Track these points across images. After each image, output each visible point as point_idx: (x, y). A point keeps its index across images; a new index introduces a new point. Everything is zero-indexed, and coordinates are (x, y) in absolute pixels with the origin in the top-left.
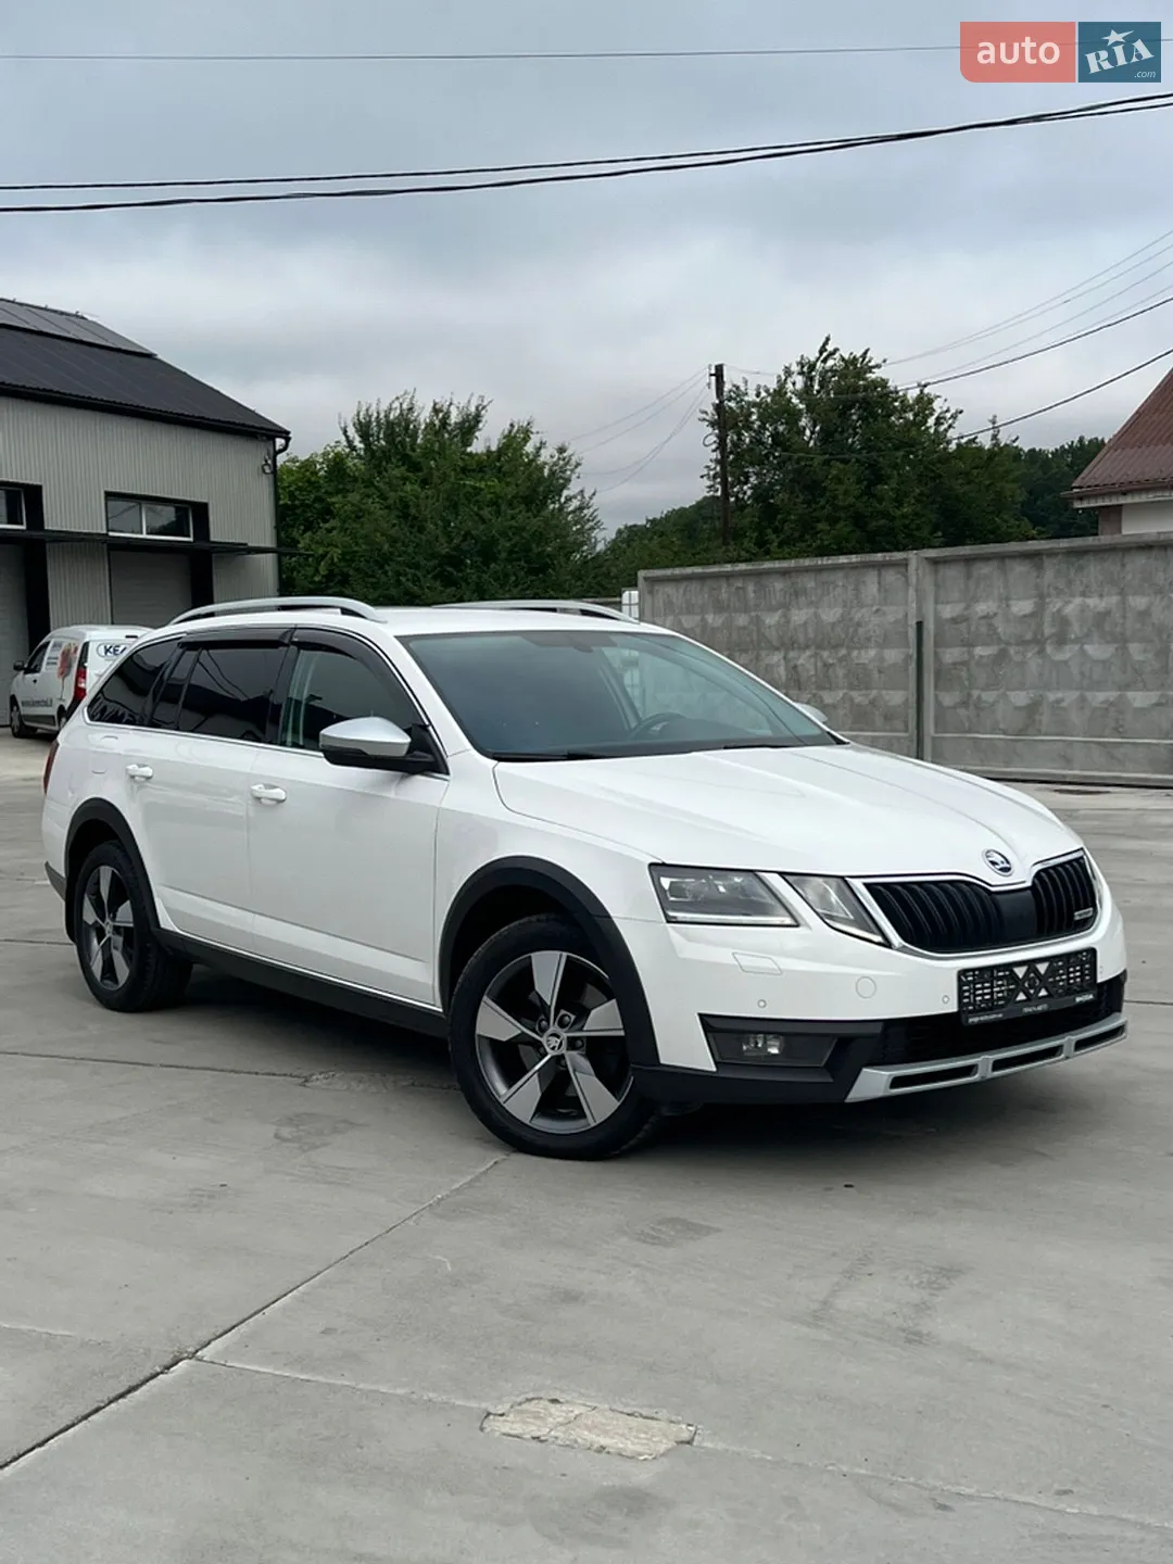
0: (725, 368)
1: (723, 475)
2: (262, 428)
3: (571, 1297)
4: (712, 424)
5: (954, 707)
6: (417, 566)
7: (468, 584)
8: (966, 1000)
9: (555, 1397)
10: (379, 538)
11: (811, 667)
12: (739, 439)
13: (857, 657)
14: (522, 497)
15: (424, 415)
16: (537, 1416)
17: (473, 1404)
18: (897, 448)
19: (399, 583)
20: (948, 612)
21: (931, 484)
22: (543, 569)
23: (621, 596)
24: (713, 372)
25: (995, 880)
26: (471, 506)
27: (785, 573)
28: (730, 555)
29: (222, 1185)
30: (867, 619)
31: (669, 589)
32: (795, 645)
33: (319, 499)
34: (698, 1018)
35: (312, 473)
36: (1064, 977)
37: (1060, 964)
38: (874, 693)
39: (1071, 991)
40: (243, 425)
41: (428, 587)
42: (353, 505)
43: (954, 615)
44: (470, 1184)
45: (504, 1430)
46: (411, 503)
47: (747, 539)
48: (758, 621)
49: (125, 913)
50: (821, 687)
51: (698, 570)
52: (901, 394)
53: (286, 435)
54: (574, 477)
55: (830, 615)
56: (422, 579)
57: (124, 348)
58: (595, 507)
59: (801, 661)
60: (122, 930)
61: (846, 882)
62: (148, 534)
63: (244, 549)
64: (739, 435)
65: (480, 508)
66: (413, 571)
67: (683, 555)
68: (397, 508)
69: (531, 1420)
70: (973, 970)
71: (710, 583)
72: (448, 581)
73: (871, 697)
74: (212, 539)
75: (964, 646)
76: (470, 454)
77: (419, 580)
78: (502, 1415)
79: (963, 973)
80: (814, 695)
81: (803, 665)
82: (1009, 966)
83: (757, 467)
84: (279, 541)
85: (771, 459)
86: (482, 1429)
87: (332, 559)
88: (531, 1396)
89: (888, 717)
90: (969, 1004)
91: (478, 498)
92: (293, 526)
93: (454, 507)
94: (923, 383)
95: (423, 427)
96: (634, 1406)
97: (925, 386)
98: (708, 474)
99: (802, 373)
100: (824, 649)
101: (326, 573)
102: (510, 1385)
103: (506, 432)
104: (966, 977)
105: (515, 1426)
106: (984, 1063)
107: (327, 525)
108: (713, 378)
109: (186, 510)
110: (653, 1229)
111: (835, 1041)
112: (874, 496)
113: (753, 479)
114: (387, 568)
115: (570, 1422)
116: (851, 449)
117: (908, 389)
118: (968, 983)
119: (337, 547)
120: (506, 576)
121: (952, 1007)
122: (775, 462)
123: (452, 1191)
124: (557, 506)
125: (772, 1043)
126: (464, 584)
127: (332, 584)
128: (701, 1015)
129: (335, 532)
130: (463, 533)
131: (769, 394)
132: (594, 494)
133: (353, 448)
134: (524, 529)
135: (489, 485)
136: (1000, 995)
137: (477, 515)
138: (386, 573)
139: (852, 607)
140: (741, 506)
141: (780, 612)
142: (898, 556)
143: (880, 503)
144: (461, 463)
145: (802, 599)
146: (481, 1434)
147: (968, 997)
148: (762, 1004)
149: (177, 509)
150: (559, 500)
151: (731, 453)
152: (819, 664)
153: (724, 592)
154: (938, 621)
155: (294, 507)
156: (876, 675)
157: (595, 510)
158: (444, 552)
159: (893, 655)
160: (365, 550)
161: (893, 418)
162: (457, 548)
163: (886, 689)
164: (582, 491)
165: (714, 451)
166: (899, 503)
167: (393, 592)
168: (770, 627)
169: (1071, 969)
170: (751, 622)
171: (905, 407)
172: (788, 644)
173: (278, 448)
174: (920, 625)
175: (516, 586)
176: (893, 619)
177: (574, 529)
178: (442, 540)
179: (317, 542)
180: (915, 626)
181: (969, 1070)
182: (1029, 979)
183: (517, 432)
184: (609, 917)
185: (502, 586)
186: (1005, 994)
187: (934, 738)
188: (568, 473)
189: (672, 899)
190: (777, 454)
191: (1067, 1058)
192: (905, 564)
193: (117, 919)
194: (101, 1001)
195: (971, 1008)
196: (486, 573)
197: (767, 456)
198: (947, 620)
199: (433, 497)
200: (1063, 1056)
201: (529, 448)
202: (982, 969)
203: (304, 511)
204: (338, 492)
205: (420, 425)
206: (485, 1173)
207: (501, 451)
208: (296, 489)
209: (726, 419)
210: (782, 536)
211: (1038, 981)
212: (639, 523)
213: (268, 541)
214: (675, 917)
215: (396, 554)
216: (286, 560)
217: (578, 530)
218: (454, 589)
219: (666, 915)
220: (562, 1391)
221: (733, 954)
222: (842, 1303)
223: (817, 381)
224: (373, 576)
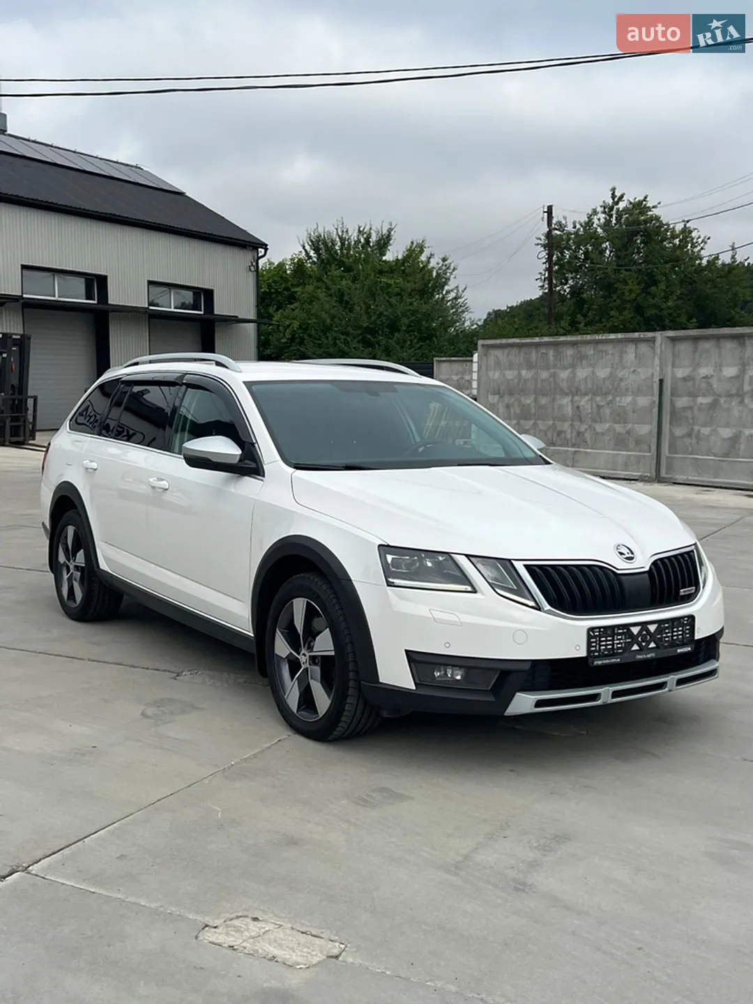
0: (554, 208)
1: (550, 279)
2: (250, 242)
3: (293, 842)
4: (544, 246)
5: (682, 437)
6: (347, 334)
7: (380, 346)
8: (593, 649)
9: (255, 916)
10: (324, 315)
11: (589, 407)
12: (562, 255)
13: (619, 402)
14: (418, 291)
15: (354, 235)
16: (238, 930)
17: (199, 918)
18: (667, 262)
19: (335, 344)
20: (681, 373)
21: (690, 287)
22: (429, 337)
23: (472, 356)
24: (546, 210)
25: (621, 566)
26: (385, 295)
27: (574, 344)
28: (551, 330)
29: (93, 747)
30: (627, 377)
31: (498, 353)
32: (579, 393)
33: (286, 289)
34: (404, 652)
35: (283, 272)
36: (669, 635)
37: (667, 625)
38: (630, 426)
39: (674, 644)
40: (238, 240)
41: (354, 348)
42: (309, 293)
43: (685, 376)
44: (255, 756)
45: (211, 940)
46: (345, 293)
47: (564, 321)
48: (554, 375)
49: (81, 556)
50: (595, 421)
51: (517, 341)
52: (671, 226)
53: (265, 246)
54: (452, 277)
55: (603, 373)
56: (350, 343)
57: (164, 188)
58: (466, 298)
59: (582, 403)
60: (80, 568)
61: (512, 564)
62: (175, 308)
63: (234, 320)
64: (562, 253)
65: (390, 297)
66: (344, 337)
67: (521, 330)
68: (337, 297)
69: (233, 933)
70: (599, 628)
71: (524, 350)
72: (367, 344)
73: (628, 428)
74: (216, 313)
75: (690, 396)
76: (385, 261)
77: (348, 343)
78: (215, 927)
79: (592, 629)
80: (590, 426)
81: (583, 406)
82: (627, 626)
83: (574, 274)
84: (259, 314)
85: (583, 268)
86: (196, 938)
87: (293, 327)
88: (240, 914)
89: (638, 442)
90: (595, 651)
91: (389, 290)
92: (269, 306)
93: (373, 295)
94: (686, 219)
95: (353, 243)
96: (307, 926)
97: (688, 221)
98: (541, 278)
99: (604, 212)
100: (598, 395)
101: (290, 337)
102: (229, 905)
103: (408, 247)
104: (594, 633)
105: (220, 937)
106: (605, 693)
107: (292, 306)
108: (546, 214)
109: (200, 293)
110: (368, 795)
111: (499, 672)
112: (650, 294)
113: (570, 282)
114: (328, 334)
115: (259, 936)
116: (635, 263)
117: (675, 223)
118: (595, 637)
119: (297, 320)
120: (405, 341)
121: (583, 653)
122: (586, 270)
123: (241, 760)
124: (441, 296)
125: (457, 672)
126: (377, 346)
127: (294, 344)
128: (406, 651)
129: (297, 311)
130: (378, 313)
131: (582, 226)
132: (465, 289)
133: (310, 257)
134: (417, 311)
135: (396, 281)
136: (619, 646)
137: (388, 301)
138: (327, 338)
139: (617, 368)
140: (562, 298)
141: (569, 370)
142: (650, 335)
143: (653, 299)
144: (379, 267)
145: (584, 362)
146: (195, 941)
147: (595, 647)
148: (448, 645)
149: (194, 293)
150: (442, 293)
151: (556, 264)
152: (594, 406)
153: (534, 355)
154: (674, 378)
155: (271, 293)
156: (631, 414)
157: (466, 300)
158: (365, 325)
159: (643, 401)
160: (315, 323)
161: (665, 243)
162: (374, 323)
163: (638, 424)
164: (457, 287)
165: (545, 263)
166: (666, 298)
167: (331, 350)
168: (563, 380)
169: (675, 630)
170: (550, 376)
171: (674, 236)
172: (575, 392)
173: (260, 255)
174: (661, 381)
175: (410, 349)
176: (643, 378)
177: (451, 312)
178: (364, 317)
179: (285, 317)
180: (658, 382)
181: (595, 697)
182: (642, 636)
183: (416, 247)
184: (351, 580)
185: (402, 347)
186: (623, 645)
187: (667, 457)
188: (448, 274)
189: (393, 569)
190: (587, 266)
191: (670, 691)
192: (653, 340)
193: (77, 561)
194: (66, 613)
195: (596, 654)
196: (392, 339)
197: (580, 267)
198: (680, 379)
199: (360, 289)
200: (667, 689)
201: (423, 258)
202: (605, 628)
203: (277, 296)
204: (299, 285)
205: (351, 242)
206: (269, 747)
207: (405, 259)
208: (273, 282)
209: (553, 243)
210: (587, 319)
211: (648, 637)
212: (502, 309)
213: (252, 315)
214: (393, 583)
215: (335, 325)
216: (263, 327)
217: (453, 312)
218: (371, 349)
219: (387, 581)
220: (264, 912)
221: (430, 610)
222: (479, 858)
223: (614, 218)
224: (319, 339)
